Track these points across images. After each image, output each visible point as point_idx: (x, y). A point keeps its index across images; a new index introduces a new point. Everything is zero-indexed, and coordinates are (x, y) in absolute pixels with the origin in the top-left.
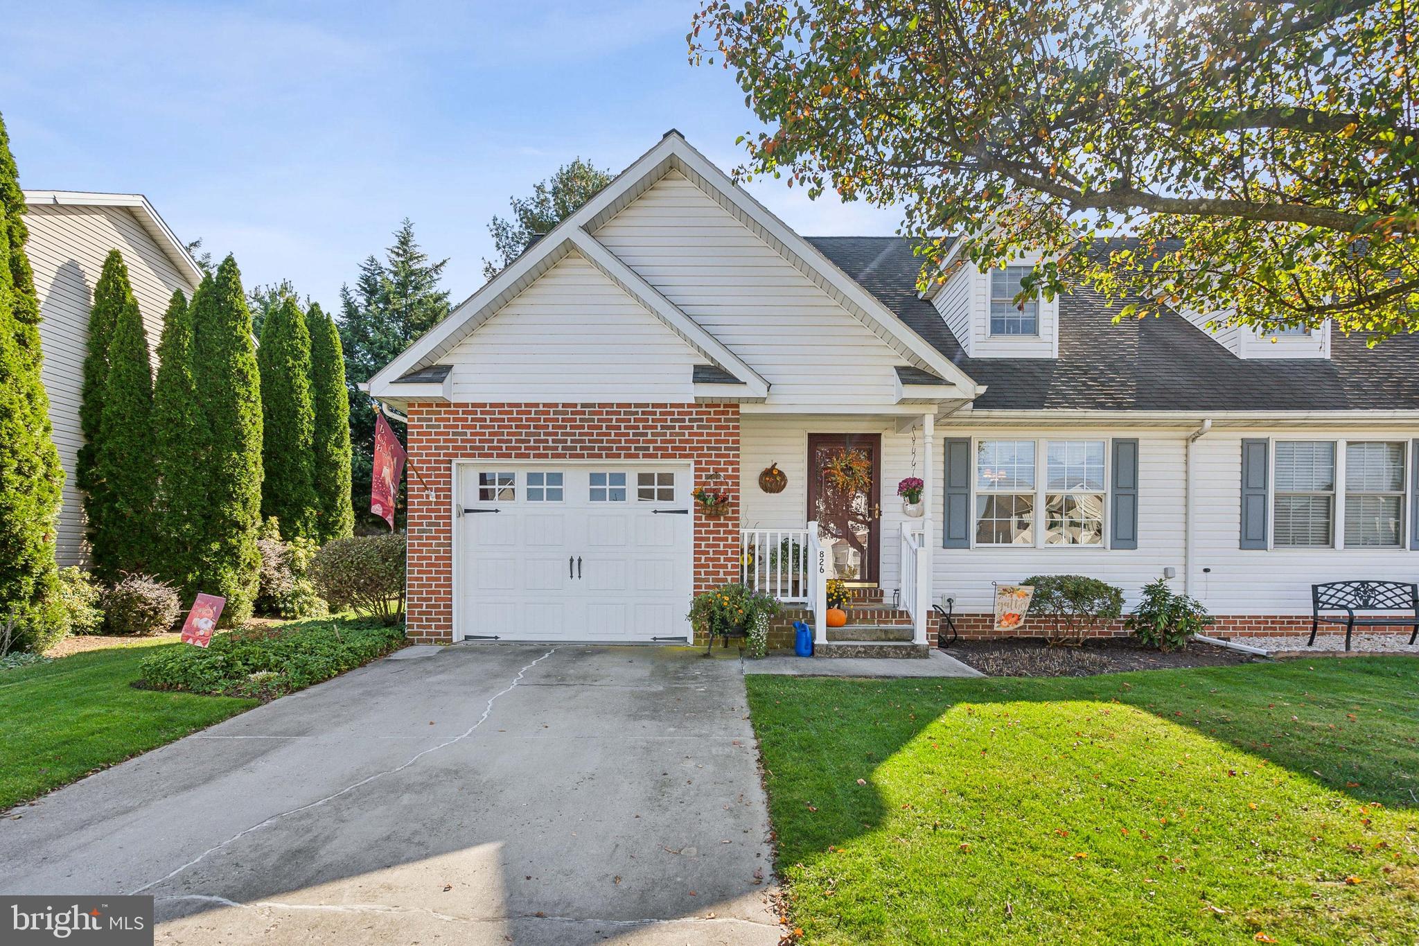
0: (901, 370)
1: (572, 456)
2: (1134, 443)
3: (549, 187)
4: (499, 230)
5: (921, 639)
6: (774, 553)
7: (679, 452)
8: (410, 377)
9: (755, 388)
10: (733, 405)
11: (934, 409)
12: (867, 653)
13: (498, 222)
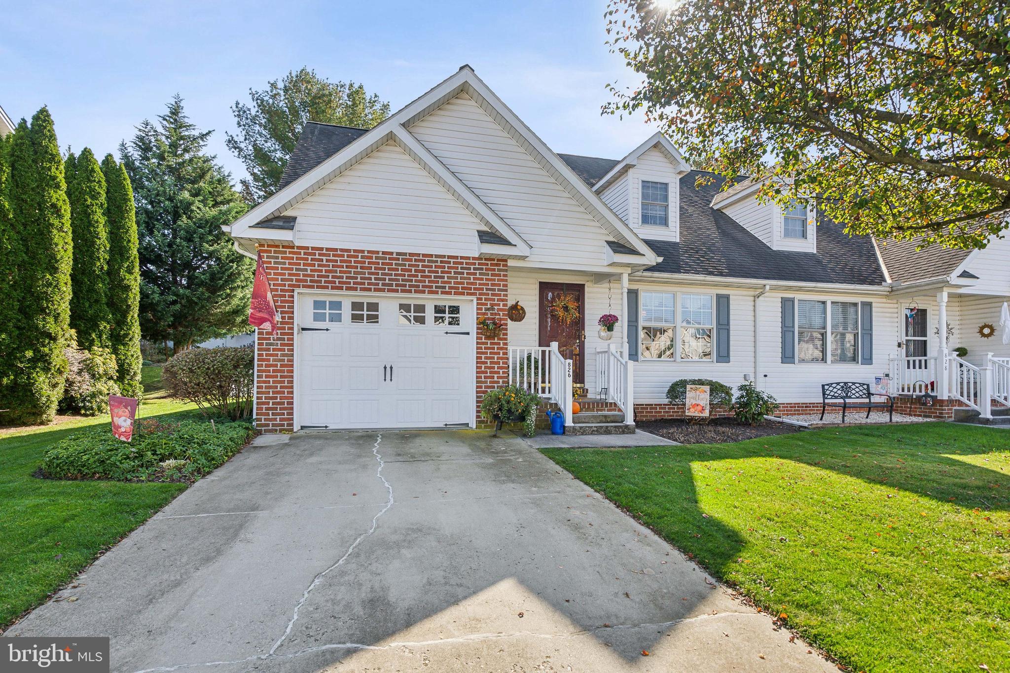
0: (609, 243)
1: (389, 291)
2: (727, 297)
3: (281, 85)
4: (240, 112)
5: (630, 421)
6: (522, 364)
7: (465, 291)
8: (265, 223)
9: (521, 249)
10: (503, 260)
11: (629, 270)
12: (598, 431)
13: (240, 106)
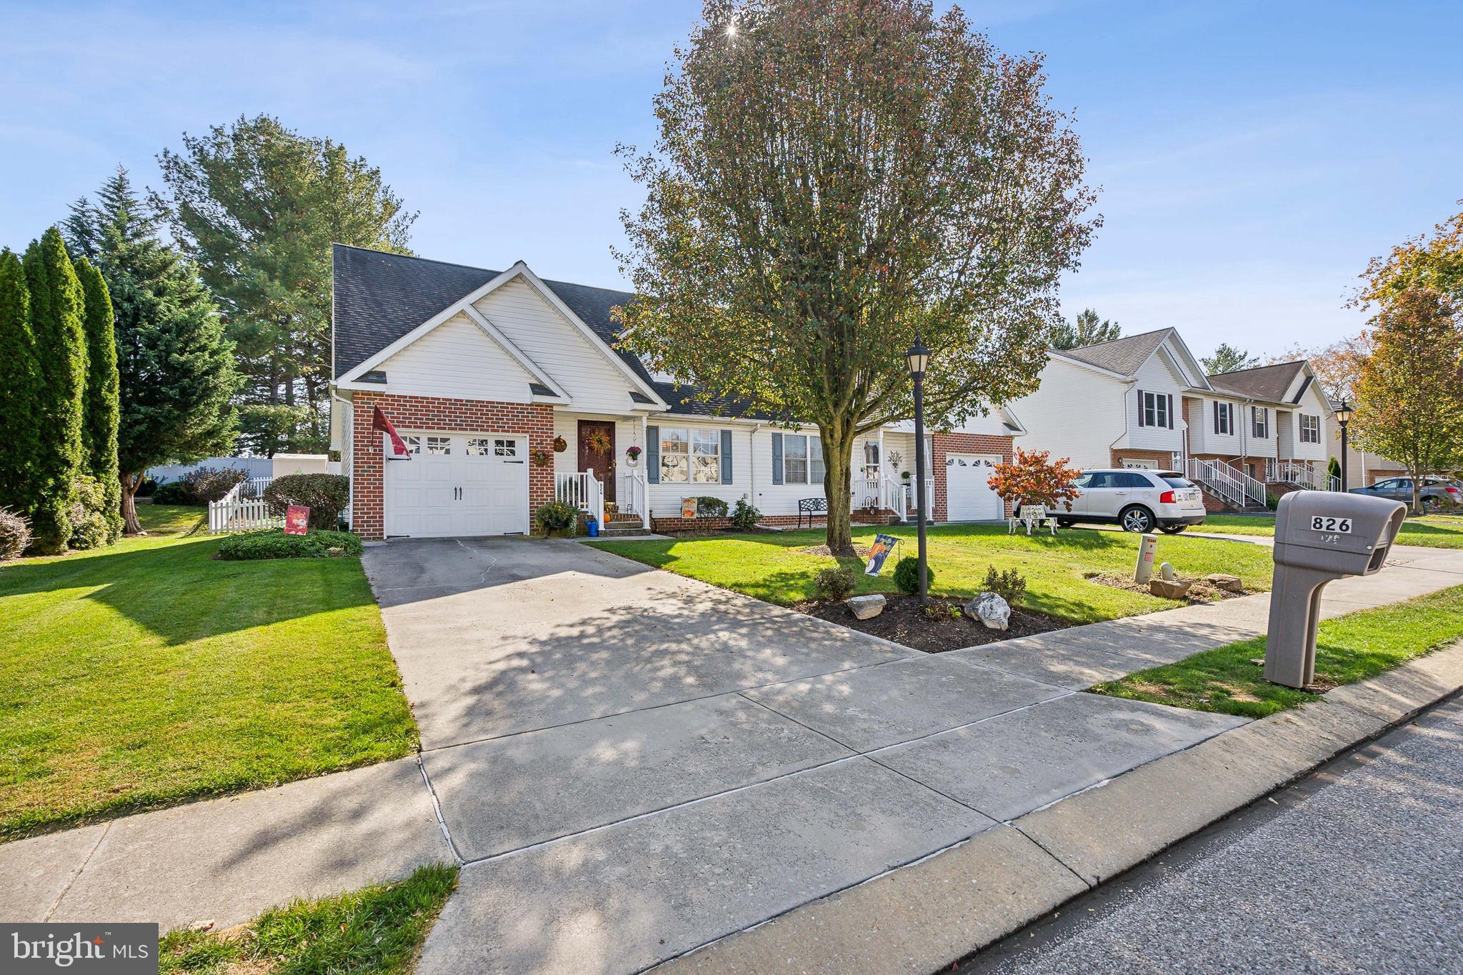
0: (631, 393)
2: (730, 433)
3: (229, 131)
5: (647, 526)
7: (521, 430)
8: (363, 379)
9: (564, 399)
10: (551, 406)
11: (647, 414)
13: (171, 155)
